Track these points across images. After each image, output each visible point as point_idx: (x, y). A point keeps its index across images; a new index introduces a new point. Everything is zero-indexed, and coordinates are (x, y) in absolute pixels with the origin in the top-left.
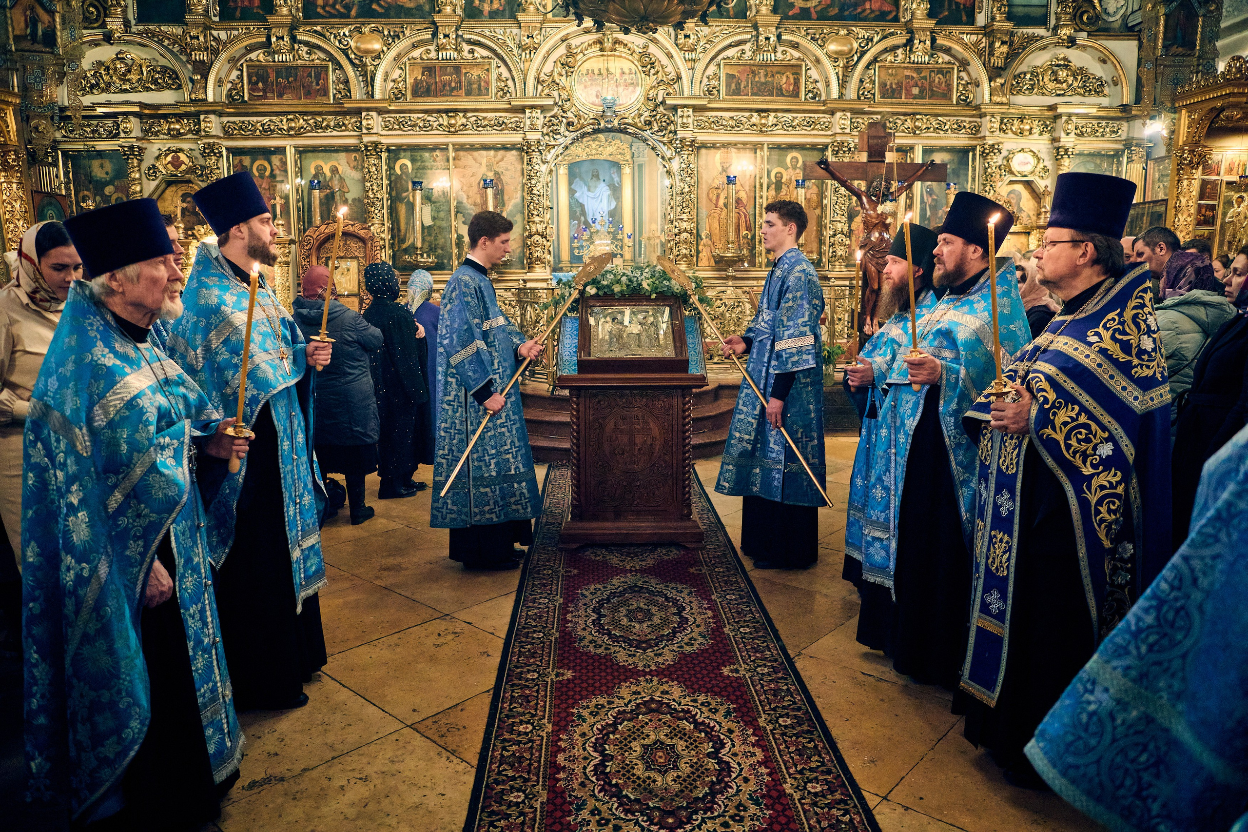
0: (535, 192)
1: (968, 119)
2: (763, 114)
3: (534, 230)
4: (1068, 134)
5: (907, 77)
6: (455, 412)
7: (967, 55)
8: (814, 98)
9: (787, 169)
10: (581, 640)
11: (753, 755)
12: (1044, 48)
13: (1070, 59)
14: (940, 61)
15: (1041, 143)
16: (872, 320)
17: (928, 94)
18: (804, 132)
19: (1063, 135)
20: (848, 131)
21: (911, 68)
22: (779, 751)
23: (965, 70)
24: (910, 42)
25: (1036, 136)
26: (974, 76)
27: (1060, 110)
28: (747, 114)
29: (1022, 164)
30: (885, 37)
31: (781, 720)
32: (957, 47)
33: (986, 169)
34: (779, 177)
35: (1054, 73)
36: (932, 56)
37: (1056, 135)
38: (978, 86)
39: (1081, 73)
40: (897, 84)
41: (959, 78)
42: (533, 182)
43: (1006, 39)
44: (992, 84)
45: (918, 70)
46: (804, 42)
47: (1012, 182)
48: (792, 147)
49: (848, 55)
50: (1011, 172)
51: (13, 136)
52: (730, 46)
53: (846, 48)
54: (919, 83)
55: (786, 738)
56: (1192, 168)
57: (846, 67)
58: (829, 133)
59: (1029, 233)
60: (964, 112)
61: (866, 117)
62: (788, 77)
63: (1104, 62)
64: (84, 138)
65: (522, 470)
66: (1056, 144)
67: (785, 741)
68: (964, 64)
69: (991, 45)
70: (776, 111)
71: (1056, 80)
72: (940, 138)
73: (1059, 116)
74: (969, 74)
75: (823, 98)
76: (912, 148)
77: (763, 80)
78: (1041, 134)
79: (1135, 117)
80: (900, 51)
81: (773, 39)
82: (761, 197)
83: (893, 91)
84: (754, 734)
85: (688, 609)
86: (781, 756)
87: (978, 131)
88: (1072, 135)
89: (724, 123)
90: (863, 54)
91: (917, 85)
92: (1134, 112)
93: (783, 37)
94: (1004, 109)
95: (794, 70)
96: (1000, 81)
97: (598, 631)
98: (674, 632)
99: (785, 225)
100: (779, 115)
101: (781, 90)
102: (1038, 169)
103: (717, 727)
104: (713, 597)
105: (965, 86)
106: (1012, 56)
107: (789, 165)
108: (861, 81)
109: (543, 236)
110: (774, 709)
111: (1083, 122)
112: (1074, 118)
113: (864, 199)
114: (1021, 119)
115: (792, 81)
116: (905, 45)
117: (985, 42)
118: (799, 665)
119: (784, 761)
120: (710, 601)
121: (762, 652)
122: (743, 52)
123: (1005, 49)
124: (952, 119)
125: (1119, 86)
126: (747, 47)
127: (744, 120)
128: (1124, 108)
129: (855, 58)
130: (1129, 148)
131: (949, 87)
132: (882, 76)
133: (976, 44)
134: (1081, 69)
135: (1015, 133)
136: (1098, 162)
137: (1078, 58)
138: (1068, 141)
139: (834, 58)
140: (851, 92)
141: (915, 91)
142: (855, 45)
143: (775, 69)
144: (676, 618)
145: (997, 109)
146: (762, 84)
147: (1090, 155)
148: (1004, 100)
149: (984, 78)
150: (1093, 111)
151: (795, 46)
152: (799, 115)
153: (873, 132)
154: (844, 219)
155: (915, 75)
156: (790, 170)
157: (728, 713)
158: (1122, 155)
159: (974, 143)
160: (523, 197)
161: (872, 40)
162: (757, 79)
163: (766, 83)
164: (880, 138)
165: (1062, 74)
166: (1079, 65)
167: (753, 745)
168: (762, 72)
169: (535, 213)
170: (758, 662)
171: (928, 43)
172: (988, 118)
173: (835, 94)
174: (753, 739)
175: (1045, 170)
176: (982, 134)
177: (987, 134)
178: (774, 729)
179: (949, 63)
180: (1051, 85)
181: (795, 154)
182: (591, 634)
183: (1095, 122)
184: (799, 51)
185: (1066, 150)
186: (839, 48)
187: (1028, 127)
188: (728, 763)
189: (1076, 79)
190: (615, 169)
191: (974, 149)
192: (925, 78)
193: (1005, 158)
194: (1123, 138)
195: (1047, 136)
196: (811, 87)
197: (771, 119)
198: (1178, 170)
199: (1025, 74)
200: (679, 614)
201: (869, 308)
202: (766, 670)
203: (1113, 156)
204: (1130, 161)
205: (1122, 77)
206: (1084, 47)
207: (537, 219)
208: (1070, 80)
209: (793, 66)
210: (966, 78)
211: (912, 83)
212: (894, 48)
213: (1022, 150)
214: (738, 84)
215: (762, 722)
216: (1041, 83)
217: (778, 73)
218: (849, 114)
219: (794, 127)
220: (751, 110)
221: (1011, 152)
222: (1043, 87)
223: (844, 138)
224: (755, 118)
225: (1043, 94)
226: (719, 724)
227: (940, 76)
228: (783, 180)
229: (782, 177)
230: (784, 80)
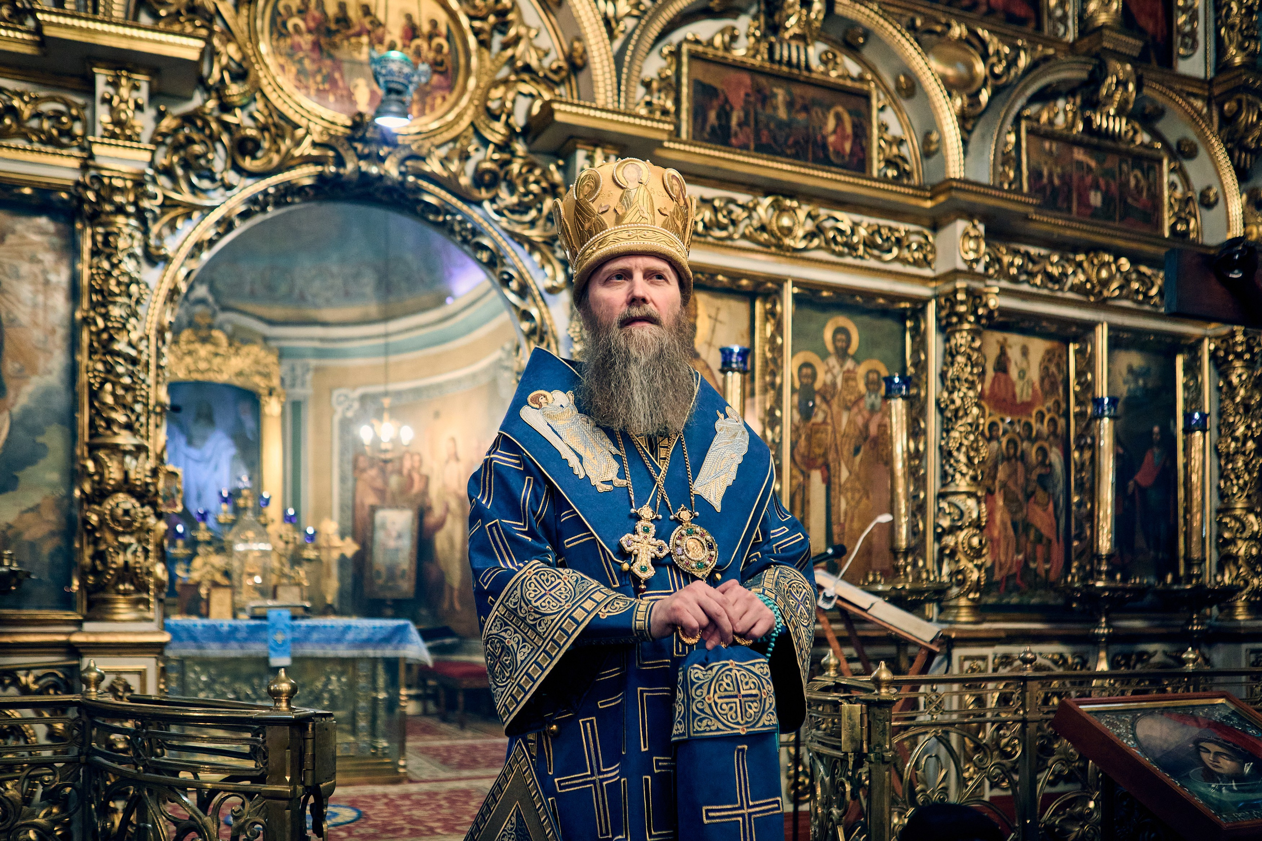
2: (784, 204)
3: (114, 473)
5: (1081, 163)
8: (897, 179)
9: (824, 355)
14: (1138, 140)
17: (1119, 211)
18: (874, 263)
20: (982, 266)
21: (1086, 145)
23: (1184, 166)
24: (1095, 80)
26: (1199, 183)
28: (743, 198)
30: (1040, 63)
33: (1232, 389)
34: (807, 375)
40: (1062, 177)
41: (1170, 183)
45: (1103, 151)
46: (883, 32)
48: (839, 298)
49: (969, 87)
52: (703, 12)
54: (1102, 182)
57: (964, 118)
58: (927, 272)
62: (838, 117)
68: (1180, 155)
69: (1230, 120)
70: (811, 199)
72: (1141, 314)
74: (1190, 177)
75: (918, 183)
76: (1089, 327)
77: (783, 114)
80: (1062, 104)
81: (818, 8)
83: (1055, 190)
90: (998, 92)
91: (1097, 187)
95: (854, 101)
100: (822, 211)
105: (1183, 204)
107: (830, 347)
108: (999, 155)
109: (143, 495)
115: (849, 129)
117: (1208, 115)
122: (733, 35)
127: (738, 213)
129: (985, 98)
131: (1156, 199)
132: (1034, 155)
141: (1096, 199)
142: (982, 69)
143: (811, 93)
146: (781, 124)
149: (1229, 182)
151: (859, 42)
152: (865, 219)
155: (1093, 164)
156: (833, 361)
159: (1200, 332)
160: (73, 370)
161: (1014, 64)
162: (769, 111)
163: (788, 125)
168: (781, 94)
169: (120, 417)
171: (1131, 88)
179: (1154, 147)
181: (842, 321)
184: (861, 60)
191: (1193, 345)
192: (1111, 172)
196: (890, 152)
197: (803, 218)
207: (125, 439)
209: (849, 93)
210: (1185, 185)
211: (1089, 180)
212: (1054, 94)
214: (724, 114)
217: (815, 102)
218: (983, 226)
219: (853, 247)
220: (753, 188)
224: (765, 209)
227: (1139, 175)
228: (818, 385)
229: (814, 376)
230: (831, 123)
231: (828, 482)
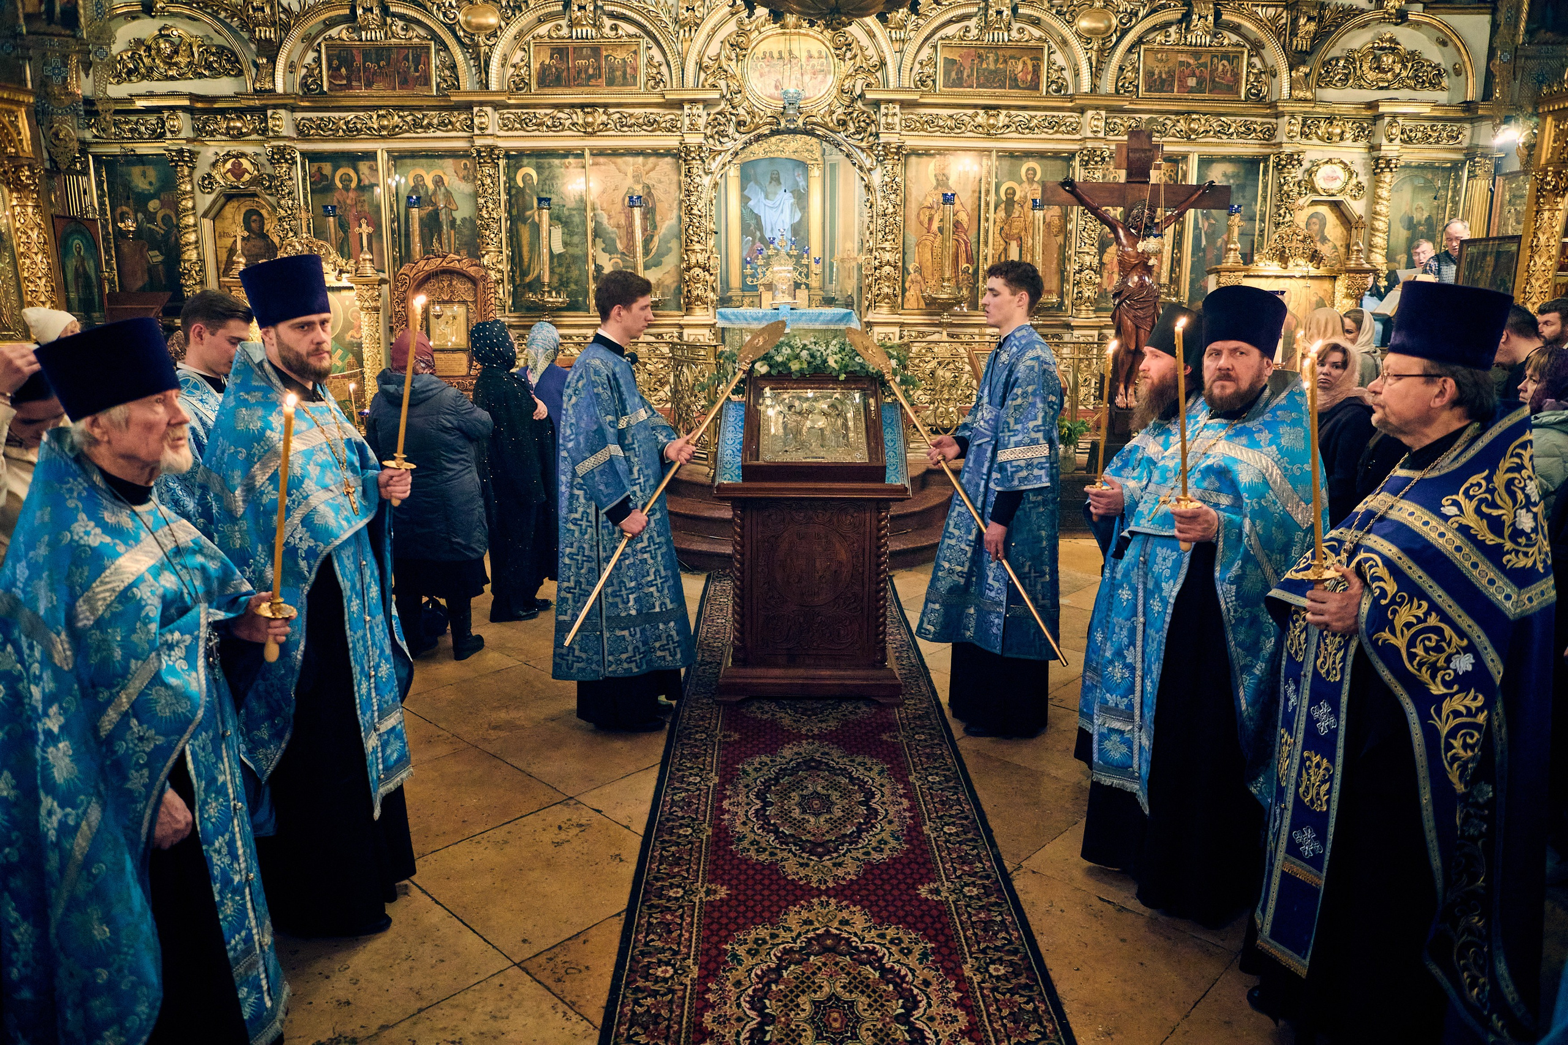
0: (695, 211)
1: (1259, 120)
2: (991, 112)
3: (693, 261)
4: (1391, 140)
5: (1182, 63)
6: (583, 533)
7: (1261, 35)
8: (1058, 91)
9: (1021, 183)
10: (740, 840)
11: (955, 1019)
12: (1365, 25)
13: (1399, 39)
14: (1226, 42)
15: (1354, 153)
16: (1126, 389)
17: (1209, 86)
18: (1044, 136)
19: (1384, 141)
20: (1101, 135)
21: (1186, 52)
22: (989, 1015)
23: (1258, 54)
24: (1186, 17)
25: (1349, 143)
26: (1269, 62)
27: (1382, 109)
28: (970, 112)
29: (1329, 179)
30: (1153, 11)
31: (991, 968)
32: (1247, 24)
33: (1281, 186)
34: (1011, 192)
35: (1377, 59)
36: (1215, 35)
37: (1375, 141)
38: (1275, 76)
39: (1413, 56)
40: (1168, 73)
41: (1249, 64)
42: (693, 198)
43: (1315, 13)
44: (1293, 74)
45: (1197, 55)
46: (1046, 17)
47: (1314, 203)
48: (1028, 154)
49: (1104, 35)
50: (1314, 190)
51: (27, 146)
52: (950, 22)
53: (1101, 25)
54: (1197, 72)
55: (999, 996)
56: (1557, 195)
57: (1101, 51)
58: (1077, 137)
59: (1335, 278)
60: (1254, 111)
61: (1125, 116)
62: (1024, 63)
63: (1444, 44)
64: (120, 139)
65: (670, 606)
66: (1375, 154)
67: (996, 1000)
68: (1257, 47)
69: (1295, 21)
70: (1008, 107)
71: (1378, 68)
72: (1223, 144)
73: (1381, 116)
74: (1263, 60)
75: (1071, 91)
76: (1185, 157)
77: (992, 67)
78: (1355, 140)
79: (1482, 118)
80: (1173, 30)
81: (1007, 12)
82: (987, 220)
83: (1163, 81)
84: (956, 989)
85: (878, 797)
86: (990, 1022)
87: (1272, 136)
88: (1397, 141)
89: (941, 123)
90: (1124, 33)
91: (1194, 75)
92: (1480, 112)
93: (1020, 11)
94: (1307, 107)
95: (1034, 53)
96: (1304, 69)
97: (762, 827)
98: (860, 831)
99: (1014, 294)
100: (1013, 112)
101: (1016, 80)
102: (1350, 186)
103: (910, 977)
104: (911, 779)
105: (1257, 76)
106: (1321, 37)
107: (1024, 178)
108: (1121, 69)
109: (705, 269)
110: (984, 951)
111: (1413, 124)
112: (1400, 120)
113: (1121, 233)
114: (1330, 120)
115: (1030, 68)
116: (1180, 22)
117: (1285, 18)
118: (1018, 885)
119: (993, 1030)
120: (907, 784)
121: (971, 863)
122: (967, 30)
123: (1312, 27)
124: (1238, 119)
125: (1463, 75)
126: (973, 23)
127: (967, 119)
128: (1468, 106)
129: (1114, 39)
130: (1472, 159)
131: (1236, 76)
132: (1150, 62)
133: (1275, 19)
134: (1413, 53)
135: (1321, 139)
136: (1430, 176)
137: (1408, 38)
138: (1390, 150)
139: (1086, 38)
140: (1107, 85)
141: (1192, 82)
142: (1115, 22)
143: (1009, 53)
144: (862, 810)
145: (1298, 107)
146: (991, 72)
147: (1419, 167)
148: (1309, 95)
149: (1282, 66)
150: (1426, 110)
151: (1036, 22)
152: (1039, 113)
153: (1136, 145)
154: (1094, 250)
155: (1191, 61)
156: (1026, 185)
157: (924, 956)
158: (1462, 168)
159: (1268, 151)
160: (680, 218)
161: (1136, 15)
162: (984, 66)
163: (995, 71)
164: (1144, 151)
165: (1387, 60)
166: (1410, 48)
167: (955, 1006)
168: (991, 57)
169: (695, 239)
170: (966, 878)
171: (1211, 18)
172: (1287, 118)
173: (1086, 87)
174: (955, 996)
175: (1359, 187)
176: (1277, 140)
177: (1285, 139)
178: (983, 981)
179: (1238, 45)
180: (1371, 75)
181: (1032, 164)
182: (753, 831)
183: (1427, 124)
184: (1040, 29)
185: (1388, 162)
186: (1094, 25)
187: (1338, 131)
188: (921, 1031)
189: (1405, 67)
190: (799, 171)
191: (1266, 158)
192: (1205, 65)
193: (1307, 170)
194: (1465, 145)
195: (1363, 143)
196: (1054, 76)
197: (1002, 119)
198: (1538, 198)
199: (1338, 59)
200: (866, 803)
201: (1123, 374)
202: (975, 891)
203: (1450, 168)
204: (1472, 176)
205: (1468, 65)
206: (1418, 25)
207: (697, 247)
208: (1397, 68)
209: (1031, 48)
210: (1259, 65)
211: (1187, 72)
212: (1165, 26)
213: (1329, 161)
214: (960, 72)
215: (967, 970)
216: (1359, 73)
217: (1011, 57)
218: (1103, 113)
219: (1031, 129)
220: (975, 106)
221: (1315, 164)
222: (1361, 78)
223: (1097, 144)
224: (981, 118)
225: (1361, 87)
226: (912, 971)
227: (1225, 62)
228: (1016, 198)
229: (1014, 193)
230: (1020, 67)
231: (1021, 247)
